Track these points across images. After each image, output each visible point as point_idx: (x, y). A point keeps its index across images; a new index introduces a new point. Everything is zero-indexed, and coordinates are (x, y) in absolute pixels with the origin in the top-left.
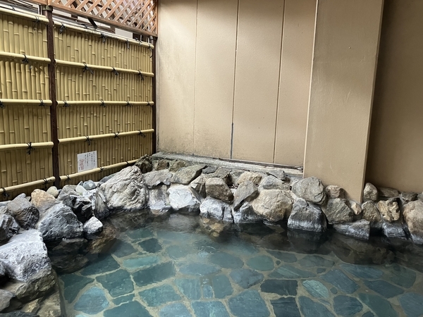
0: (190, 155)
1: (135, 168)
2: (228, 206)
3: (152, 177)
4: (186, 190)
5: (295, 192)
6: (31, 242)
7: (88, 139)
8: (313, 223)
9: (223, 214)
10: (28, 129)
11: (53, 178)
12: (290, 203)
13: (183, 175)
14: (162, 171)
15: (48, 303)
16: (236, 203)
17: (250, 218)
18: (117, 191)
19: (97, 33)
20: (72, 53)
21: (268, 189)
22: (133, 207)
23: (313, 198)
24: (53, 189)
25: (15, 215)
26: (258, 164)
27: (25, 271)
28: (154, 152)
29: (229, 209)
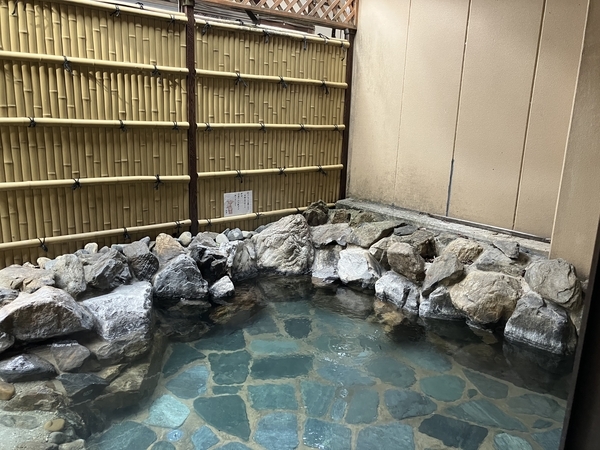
0: (388, 205)
1: (299, 217)
2: (415, 288)
3: (322, 233)
4: (360, 256)
5: (528, 281)
6: (131, 296)
7: (239, 175)
8: (548, 337)
9: (405, 299)
10: (158, 158)
11: (189, 221)
12: (514, 297)
13: (364, 233)
14: (338, 225)
15: (133, 372)
16: (427, 286)
17: (444, 311)
18: (270, 247)
19: (258, 30)
20: (219, 60)
21: (484, 270)
22: (289, 269)
23: (555, 294)
24: (186, 236)
25: (130, 263)
26: (486, 228)
27: (114, 329)
28: (343, 196)
29: (416, 293)
